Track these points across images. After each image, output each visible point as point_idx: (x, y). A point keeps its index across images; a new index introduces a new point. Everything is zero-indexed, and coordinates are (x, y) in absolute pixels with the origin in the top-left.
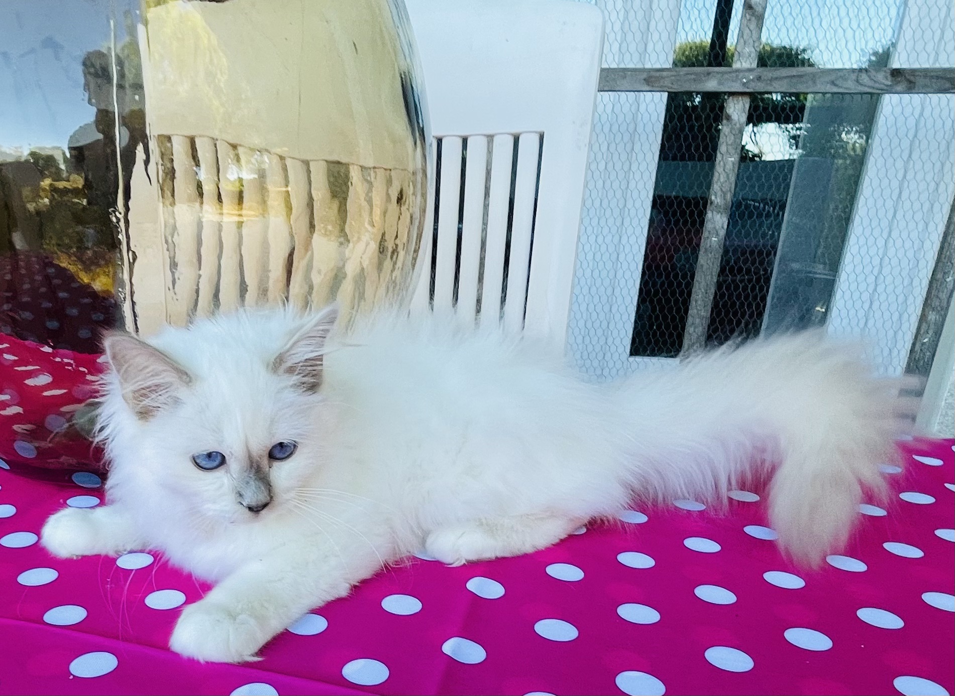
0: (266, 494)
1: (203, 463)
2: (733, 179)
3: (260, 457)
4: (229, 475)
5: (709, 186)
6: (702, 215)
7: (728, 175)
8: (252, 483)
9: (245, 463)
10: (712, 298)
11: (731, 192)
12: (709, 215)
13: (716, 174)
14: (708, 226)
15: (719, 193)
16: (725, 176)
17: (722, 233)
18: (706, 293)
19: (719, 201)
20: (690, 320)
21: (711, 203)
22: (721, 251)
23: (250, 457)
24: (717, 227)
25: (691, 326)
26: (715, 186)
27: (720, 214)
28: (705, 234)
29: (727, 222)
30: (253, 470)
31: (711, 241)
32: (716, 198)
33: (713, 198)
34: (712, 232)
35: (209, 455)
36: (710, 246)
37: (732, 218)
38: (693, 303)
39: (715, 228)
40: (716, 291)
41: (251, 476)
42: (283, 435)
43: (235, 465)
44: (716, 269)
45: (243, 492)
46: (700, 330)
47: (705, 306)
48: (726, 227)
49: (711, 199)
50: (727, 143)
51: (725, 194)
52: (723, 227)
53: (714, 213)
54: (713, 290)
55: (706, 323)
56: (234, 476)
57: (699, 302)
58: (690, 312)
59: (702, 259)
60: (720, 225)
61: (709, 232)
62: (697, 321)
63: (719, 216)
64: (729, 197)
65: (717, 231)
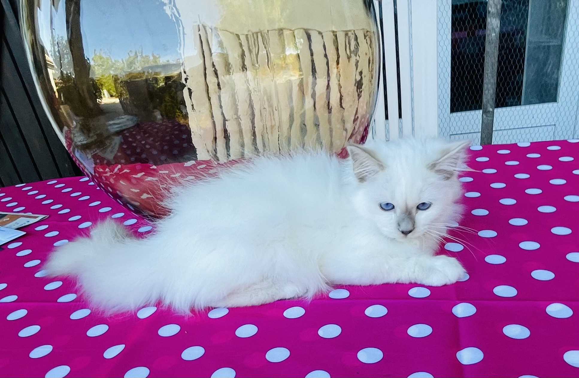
10: (496, 71)
11: (500, 4)
12: (489, 20)
14: (489, 27)
15: (493, 6)
17: (497, 30)
18: (493, 69)
19: (493, 10)
20: (485, 86)
21: (489, 12)
22: (498, 42)
24: (495, 27)
25: (486, 90)
27: (495, 18)
28: (488, 32)
29: (499, 22)
31: (491, 36)
32: (491, 8)
33: (490, 9)
34: (491, 31)
36: (491, 39)
37: (502, 19)
38: (486, 76)
39: (493, 28)
44: (496, 53)
46: (491, 91)
47: (493, 77)
48: (499, 26)
49: (488, 10)
51: (496, 5)
52: (497, 27)
53: (492, 18)
54: (496, 65)
55: (494, 87)
57: (489, 75)
58: (485, 81)
59: (488, 48)
60: (496, 25)
61: (490, 31)
62: (490, 86)
63: (494, 20)
64: (499, 7)
65: (495, 30)
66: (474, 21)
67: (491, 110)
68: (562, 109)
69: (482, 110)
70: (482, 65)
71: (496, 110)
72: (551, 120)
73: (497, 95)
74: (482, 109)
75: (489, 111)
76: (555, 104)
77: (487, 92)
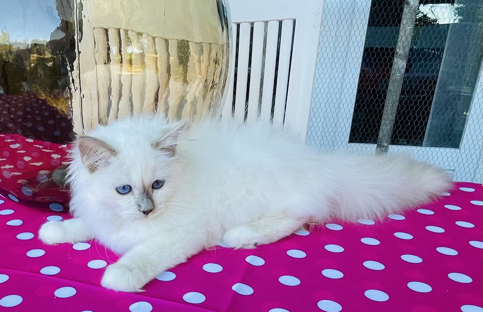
0: (151, 204)
1: (121, 191)
2: (410, 39)
3: (149, 187)
4: (133, 196)
5: (396, 43)
6: (391, 60)
7: (407, 37)
8: (145, 200)
9: (142, 190)
10: (396, 109)
11: (408, 47)
12: (395, 60)
13: (400, 36)
14: (395, 67)
15: (402, 48)
16: (405, 37)
17: (403, 71)
18: (393, 106)
19: (401, 52)
20: (383, 122)
21: (397, 54)
22: (402, 82)
23: (144, 187)
24: (400, 68)
25: (383, 125)
26: (399, 43)
28: (393, 72)
29: (406, 64)
30: (146, 194)
31: (396, 76)
32: (400, 49)
33: (398, 50)
34: (397, 71)
35: (124, 187)
36: (396, 79)
37: (409, 61)
38: (385, 112)
39: (398, 68)
40: (398, 104)
41: (145, 196)
42: (159, 177)
43: (137, 191)
44: (399, 92)
45: (141, 205)
46: (389, 127)
47: (392, 114)
48: (405, 67)
50: (406, 18)
51: (404, 48)
53: (399, 59)
54: (397, 104)
55: (393, 123)
56: (136, 197)
57: (389, 112)
58: (383, 117)
59: (390, 87)
60: (402, 66)
61: (395, 70)
62: (387, 122)
63: (401, 61)
64: (407, 50)
65: (400, 70)
66: (380, 60)
67: (386, 145)
68: (464, 156)
69: (376, 145)
70: (383, 101)
71: (390, 146)
72: (452, 164)
73: (394, 132)
74: (376, 143)
75: (384, 146)
76: (457, 150)
77: (384, 127)
